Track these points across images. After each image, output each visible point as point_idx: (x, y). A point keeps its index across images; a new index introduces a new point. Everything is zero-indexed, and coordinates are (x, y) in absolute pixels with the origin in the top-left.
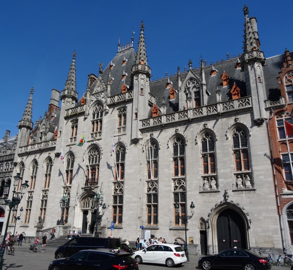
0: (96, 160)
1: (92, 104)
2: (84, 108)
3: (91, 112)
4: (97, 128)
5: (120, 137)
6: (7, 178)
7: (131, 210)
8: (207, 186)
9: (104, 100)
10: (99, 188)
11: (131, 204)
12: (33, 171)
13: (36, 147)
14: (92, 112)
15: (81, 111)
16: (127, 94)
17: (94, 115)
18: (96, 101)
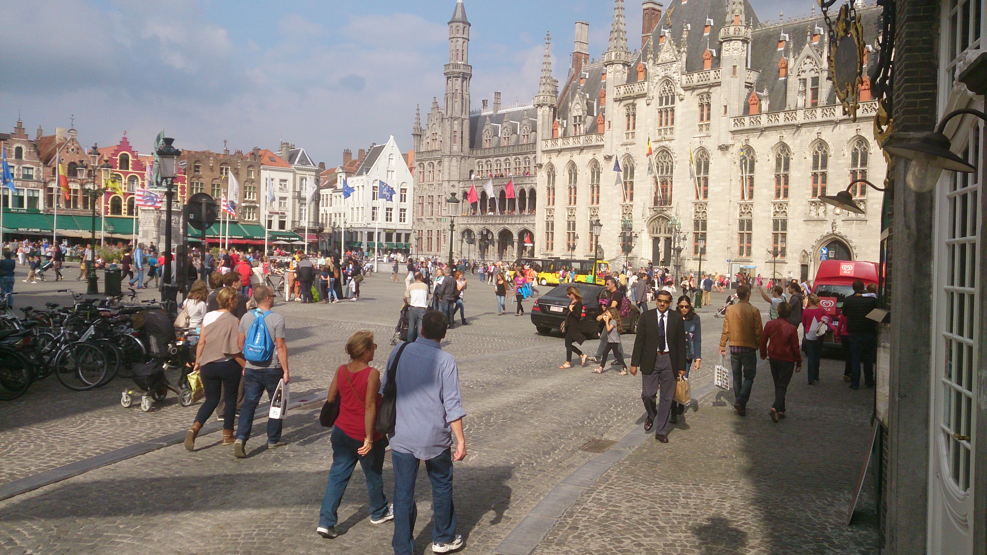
0: (667, 169)
1: (657, 81)
2: (646, 88)
3: (656, 95)
4: (667, 120)
5: (702, 139)
6: (529, 186)
7: (717, 239)
8: (813, 214)
9: (676, 77)
10: (674, 210)
11: (717, 232)
12: (570, 178)
13: (571, 143)
14: (658, 94)
15: (640, 93)
16: (712, 72)
17: (661, 99)
18: (663, 77)
